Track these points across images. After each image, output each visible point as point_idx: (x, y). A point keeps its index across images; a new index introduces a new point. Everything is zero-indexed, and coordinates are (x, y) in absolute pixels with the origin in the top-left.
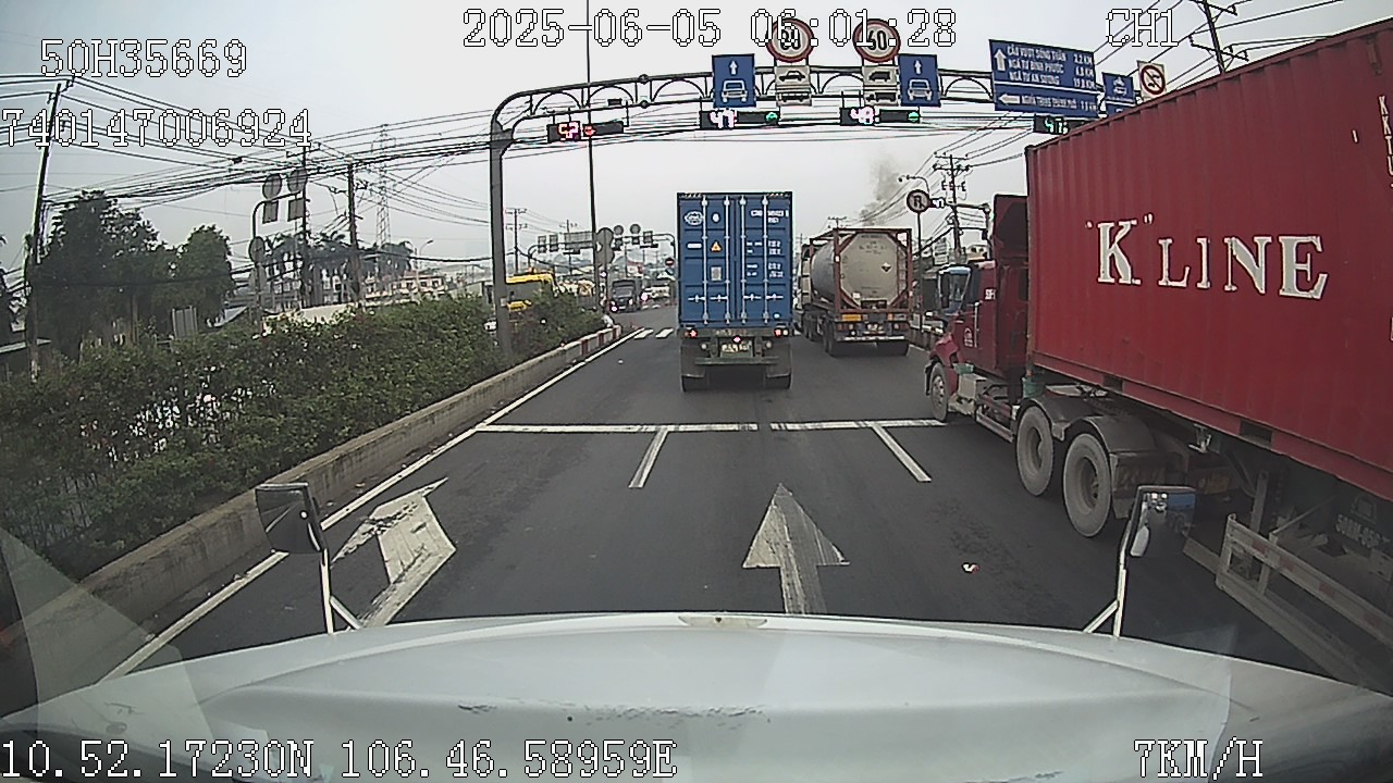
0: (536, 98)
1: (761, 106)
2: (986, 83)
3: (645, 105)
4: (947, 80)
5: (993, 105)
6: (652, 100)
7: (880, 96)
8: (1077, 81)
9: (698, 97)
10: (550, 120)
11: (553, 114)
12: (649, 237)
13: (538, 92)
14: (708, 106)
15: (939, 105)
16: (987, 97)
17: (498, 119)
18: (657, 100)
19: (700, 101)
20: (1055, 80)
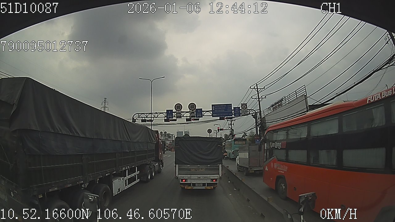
0: (140, 115)
1: (174, 118)
2: (211, 112)
3: (156, 117)
4: (204, 112)
5: (212, 116)
6: (157, 116)
7: (192, 117)
8: (228, 110)
9: (164, 116)
10: (141, 119)
11: (142, 118)
13: (140, 114)
14: (166, 118)
15: (202, 117)
16: (211, 115)
17: (134, 117)
18: (158, 116)
19: (165, 117)
20: (224, 110)
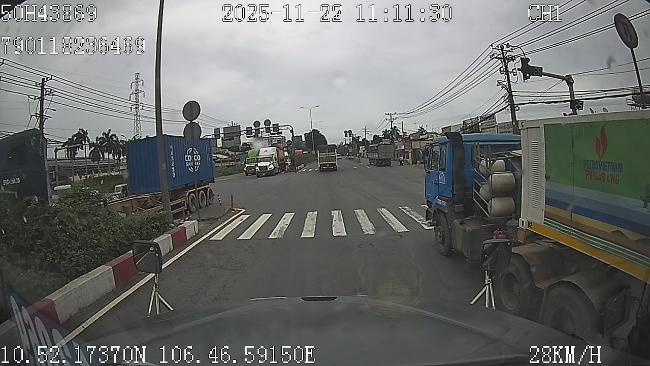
12: (276, 127)
